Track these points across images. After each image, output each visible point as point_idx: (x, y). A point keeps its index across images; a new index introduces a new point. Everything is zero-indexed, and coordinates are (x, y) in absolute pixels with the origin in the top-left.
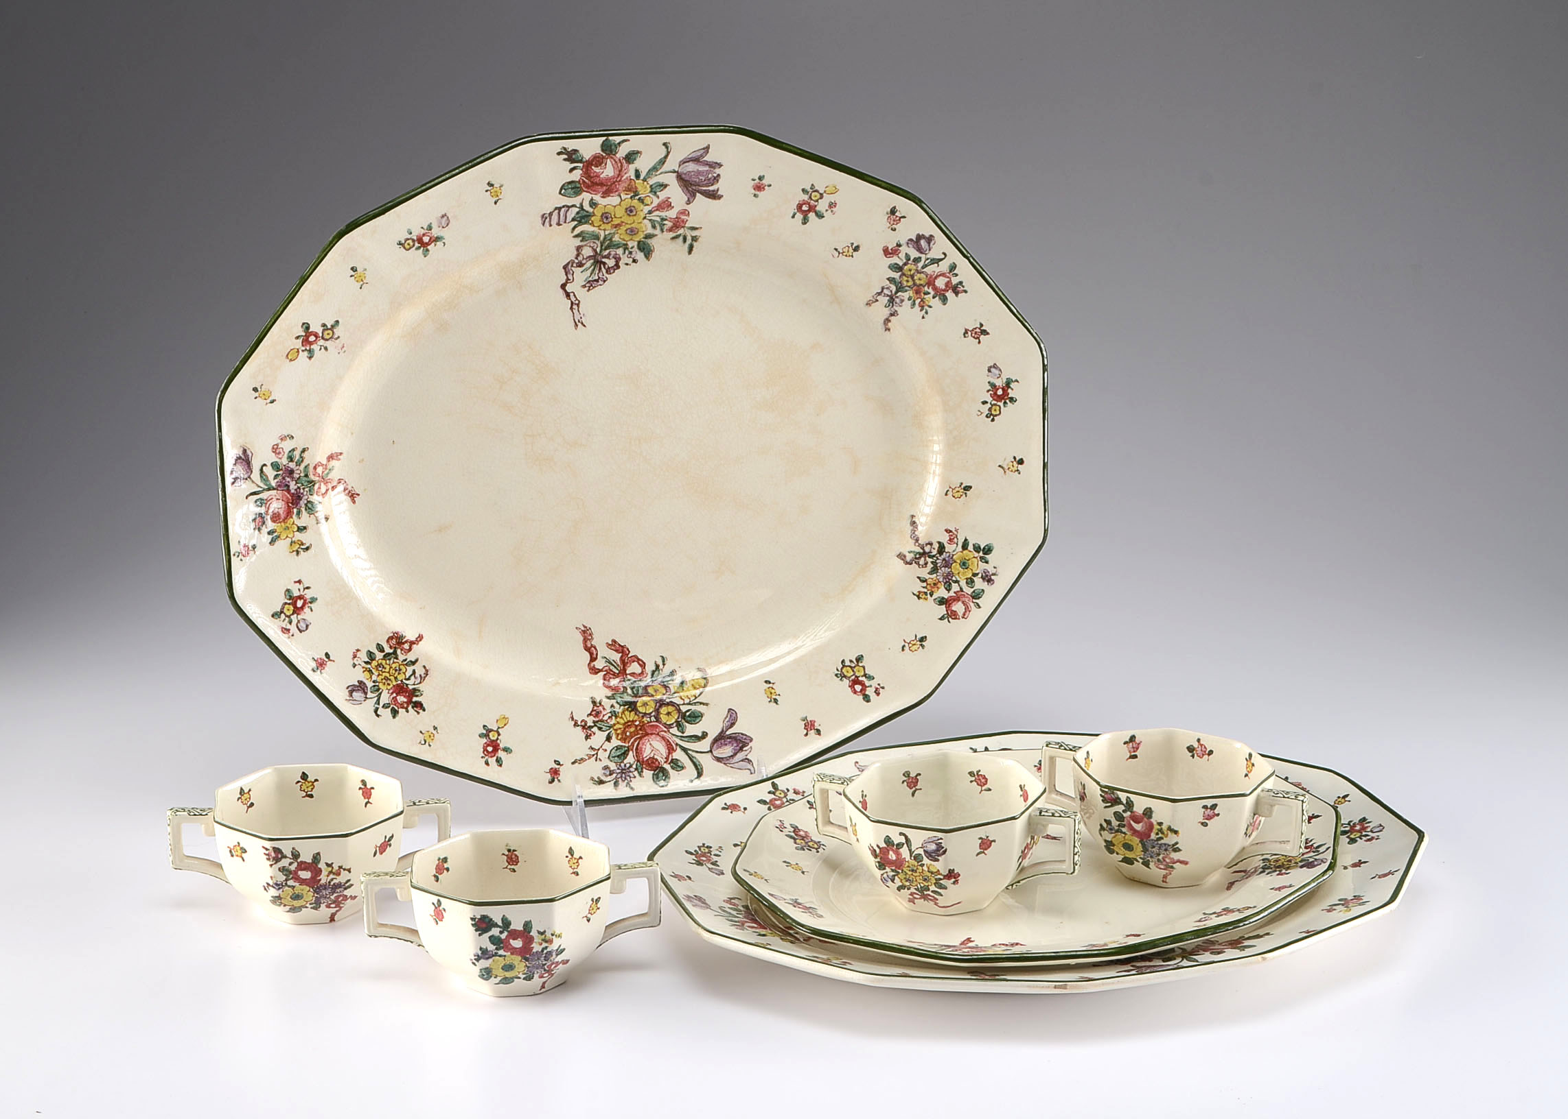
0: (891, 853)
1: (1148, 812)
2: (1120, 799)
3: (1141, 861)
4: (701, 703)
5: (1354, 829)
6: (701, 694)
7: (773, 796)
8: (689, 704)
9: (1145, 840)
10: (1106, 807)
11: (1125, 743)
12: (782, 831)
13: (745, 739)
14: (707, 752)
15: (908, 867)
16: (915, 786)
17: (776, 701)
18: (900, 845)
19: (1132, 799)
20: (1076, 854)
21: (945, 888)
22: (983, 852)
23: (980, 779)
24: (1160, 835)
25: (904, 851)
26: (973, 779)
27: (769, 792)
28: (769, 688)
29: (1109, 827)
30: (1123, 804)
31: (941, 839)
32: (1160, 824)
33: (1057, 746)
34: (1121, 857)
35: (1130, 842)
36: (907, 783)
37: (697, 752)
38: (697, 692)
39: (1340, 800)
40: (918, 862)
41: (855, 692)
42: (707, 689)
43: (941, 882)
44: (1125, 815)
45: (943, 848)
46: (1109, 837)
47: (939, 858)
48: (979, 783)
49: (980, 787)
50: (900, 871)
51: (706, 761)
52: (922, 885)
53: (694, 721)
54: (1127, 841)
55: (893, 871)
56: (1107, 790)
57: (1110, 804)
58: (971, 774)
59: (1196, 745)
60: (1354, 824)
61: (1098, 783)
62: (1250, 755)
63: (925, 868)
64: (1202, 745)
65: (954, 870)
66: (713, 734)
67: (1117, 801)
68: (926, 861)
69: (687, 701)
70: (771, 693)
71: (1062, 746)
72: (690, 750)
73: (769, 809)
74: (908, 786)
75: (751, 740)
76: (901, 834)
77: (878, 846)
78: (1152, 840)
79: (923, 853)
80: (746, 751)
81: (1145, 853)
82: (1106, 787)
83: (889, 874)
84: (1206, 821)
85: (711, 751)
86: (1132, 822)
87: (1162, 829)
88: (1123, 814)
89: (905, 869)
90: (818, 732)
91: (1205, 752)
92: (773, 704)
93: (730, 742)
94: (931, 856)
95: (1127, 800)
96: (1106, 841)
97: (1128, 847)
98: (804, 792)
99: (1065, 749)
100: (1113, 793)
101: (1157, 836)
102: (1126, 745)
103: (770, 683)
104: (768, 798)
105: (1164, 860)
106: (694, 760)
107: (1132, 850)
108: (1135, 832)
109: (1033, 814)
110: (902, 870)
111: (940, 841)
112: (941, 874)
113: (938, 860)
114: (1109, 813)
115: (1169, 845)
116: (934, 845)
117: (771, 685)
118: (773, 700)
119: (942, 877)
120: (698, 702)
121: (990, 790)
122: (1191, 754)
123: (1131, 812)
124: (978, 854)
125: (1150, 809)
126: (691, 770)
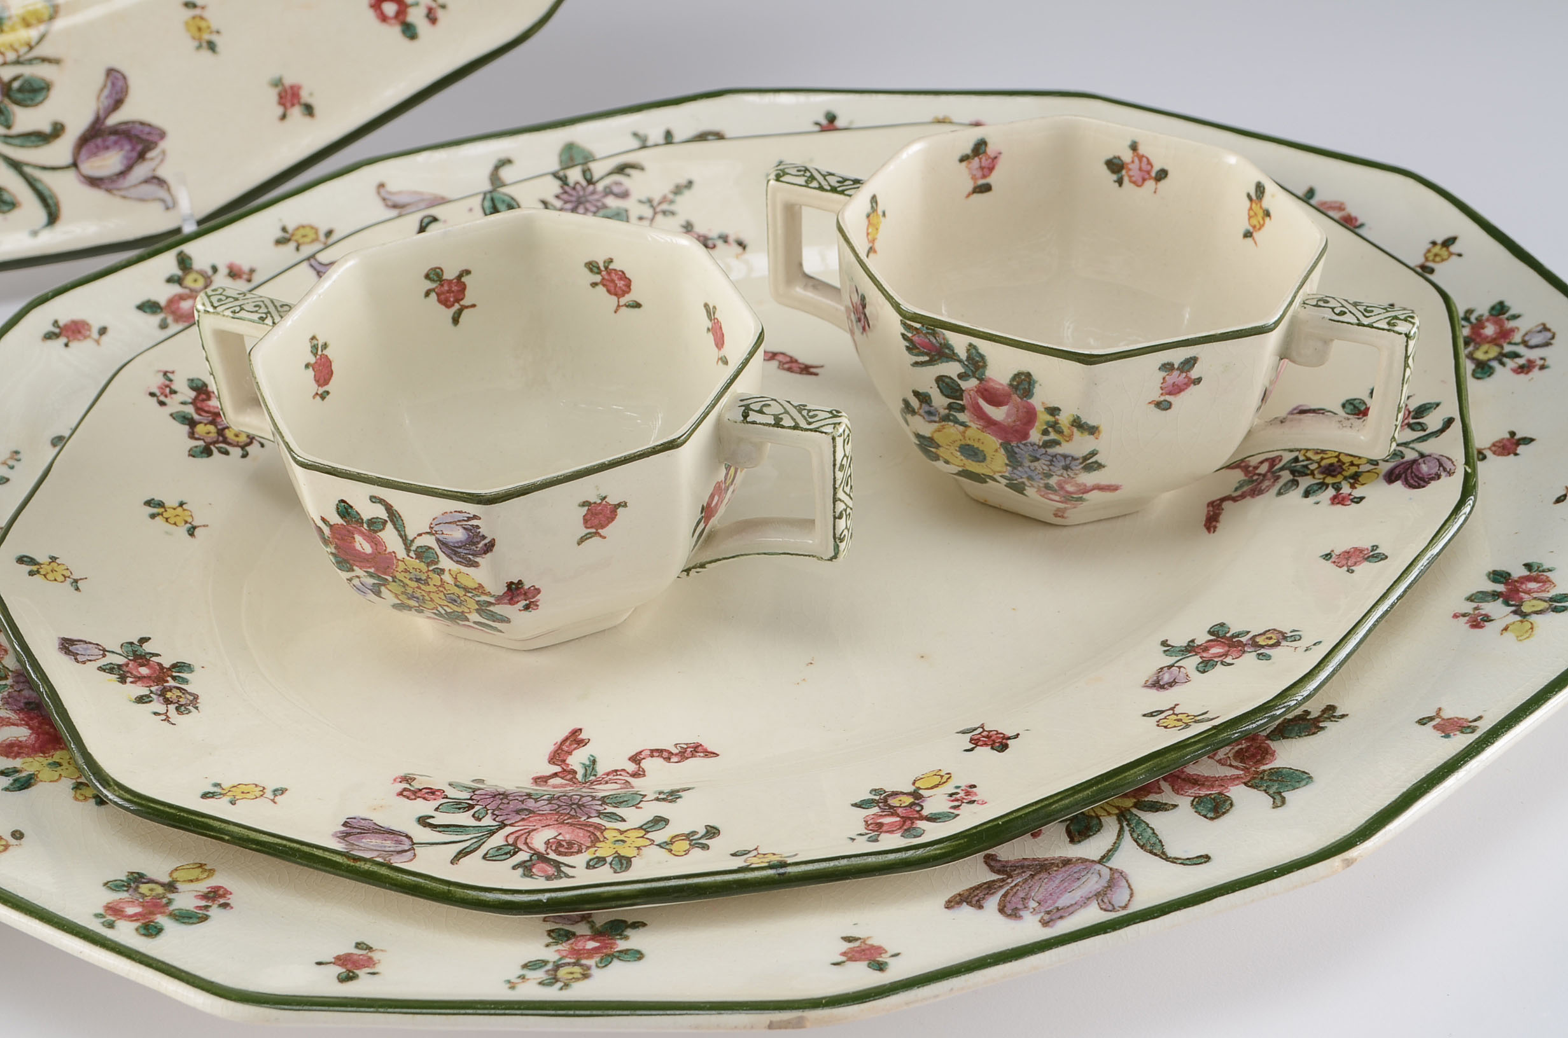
0: (358, 538)
1: (1024, 383)
2: (950, 348)
3: (1004, 481)
4: (44, 60)
5: (1480, 335)
6: (42, 38)
7: (176, 289)
8: (18, 62)
9: (1014, 444)
10: (916, 364)
11: (962, 160)
12: (162, 404)
13: (149, 133)
14: (67, 167)
15: (406, 571)
16: (458, 301)
17: (212, 46)
18: (375, 525)
19: (981, 351)
20: (840, 517)
21: (508, 621)
22: (597, 533)
23: (613, 281)
24: (1053, 436)
25: (389, 537)
26: (598, 278)
27: (170, 280)
28: (194, 18)
29: (927, 408)
30: (960, 361)
31: (475, 517)
32: (1053, 411)
33: (802, 181)
34: (954, 469)
35: (976, 445)
36: (438, 295)
37: (44, 168)
38: (33, 34)
39: (1437, 249)
40: (428, 565)
41: (384, 18)
42: (59, 24)
43: (491, 608)
44: (964, 385)
45: (484, 537)
46: (927, 429)
47: (477, 559)
48: (612, 289)
49: (615, 298)
50: (390, 579)
51: (65, 186)
52: (449, 610)
53: (32, 100)
54: (969, 442)
55: (371, 575)
56: (918, 326)
57: (927, 358)
58: (592, 267)
59: (1127, 156)
60: (1479, 319)
61: (897, 307)
62: (1260, 189)
63: (447, 577)
64: (1141, 157)
65: (520, 582)
66: (77, 126)
67: (943, 353)
68: (445, 562)
69: (11, 56)
70: (200, 29)
71: (812, 178)
72: (28, 164)
73: (163, 326)
74: (440, 301)
75: (162, 135)
76: (374, 499)
77: (323, 519)
78: (1033, 445)
79: (435, 545)
80: (152, 159)
81: (1014, 468)
82: (916, 317)
83: (364, 580)
84: (1168, 398)
85: (75, 165)
86: (982, 403)
87: (1056, 423)
88: (959, 382)
89: (398, 575)
90: (309, 110)
91: (1149, 172)
92: (206, 54)
93: (116, 143)
94: (456, 553)
95: (968, 350)
96: (918, 436)
97: (970, 451)
98: (252, 271)
99: (821, 188)
100: (934, 334)
101: (1046, 438)
102: (964, 164)
103: (194, 6)
104: (163, 293)
105: (1062, 488)
106: (40, 186)
107: (984, 459)
108: (989, 423)
109: (727, 416)
110: (394, 577)
111: (475, 522)
112: (489, 594)
113: (475, 565)
114: (926, 378)
115: (1074, 459)
116: (461, 530)
117: (197, 12)
118: (204, 44)
119: (492, 600)
120: (36, 58)
121: (638, 305)
122: (1115, 177)
123: (981, 380)
124: (582, 540)
125: (1029, 375)
126: (31, 209)
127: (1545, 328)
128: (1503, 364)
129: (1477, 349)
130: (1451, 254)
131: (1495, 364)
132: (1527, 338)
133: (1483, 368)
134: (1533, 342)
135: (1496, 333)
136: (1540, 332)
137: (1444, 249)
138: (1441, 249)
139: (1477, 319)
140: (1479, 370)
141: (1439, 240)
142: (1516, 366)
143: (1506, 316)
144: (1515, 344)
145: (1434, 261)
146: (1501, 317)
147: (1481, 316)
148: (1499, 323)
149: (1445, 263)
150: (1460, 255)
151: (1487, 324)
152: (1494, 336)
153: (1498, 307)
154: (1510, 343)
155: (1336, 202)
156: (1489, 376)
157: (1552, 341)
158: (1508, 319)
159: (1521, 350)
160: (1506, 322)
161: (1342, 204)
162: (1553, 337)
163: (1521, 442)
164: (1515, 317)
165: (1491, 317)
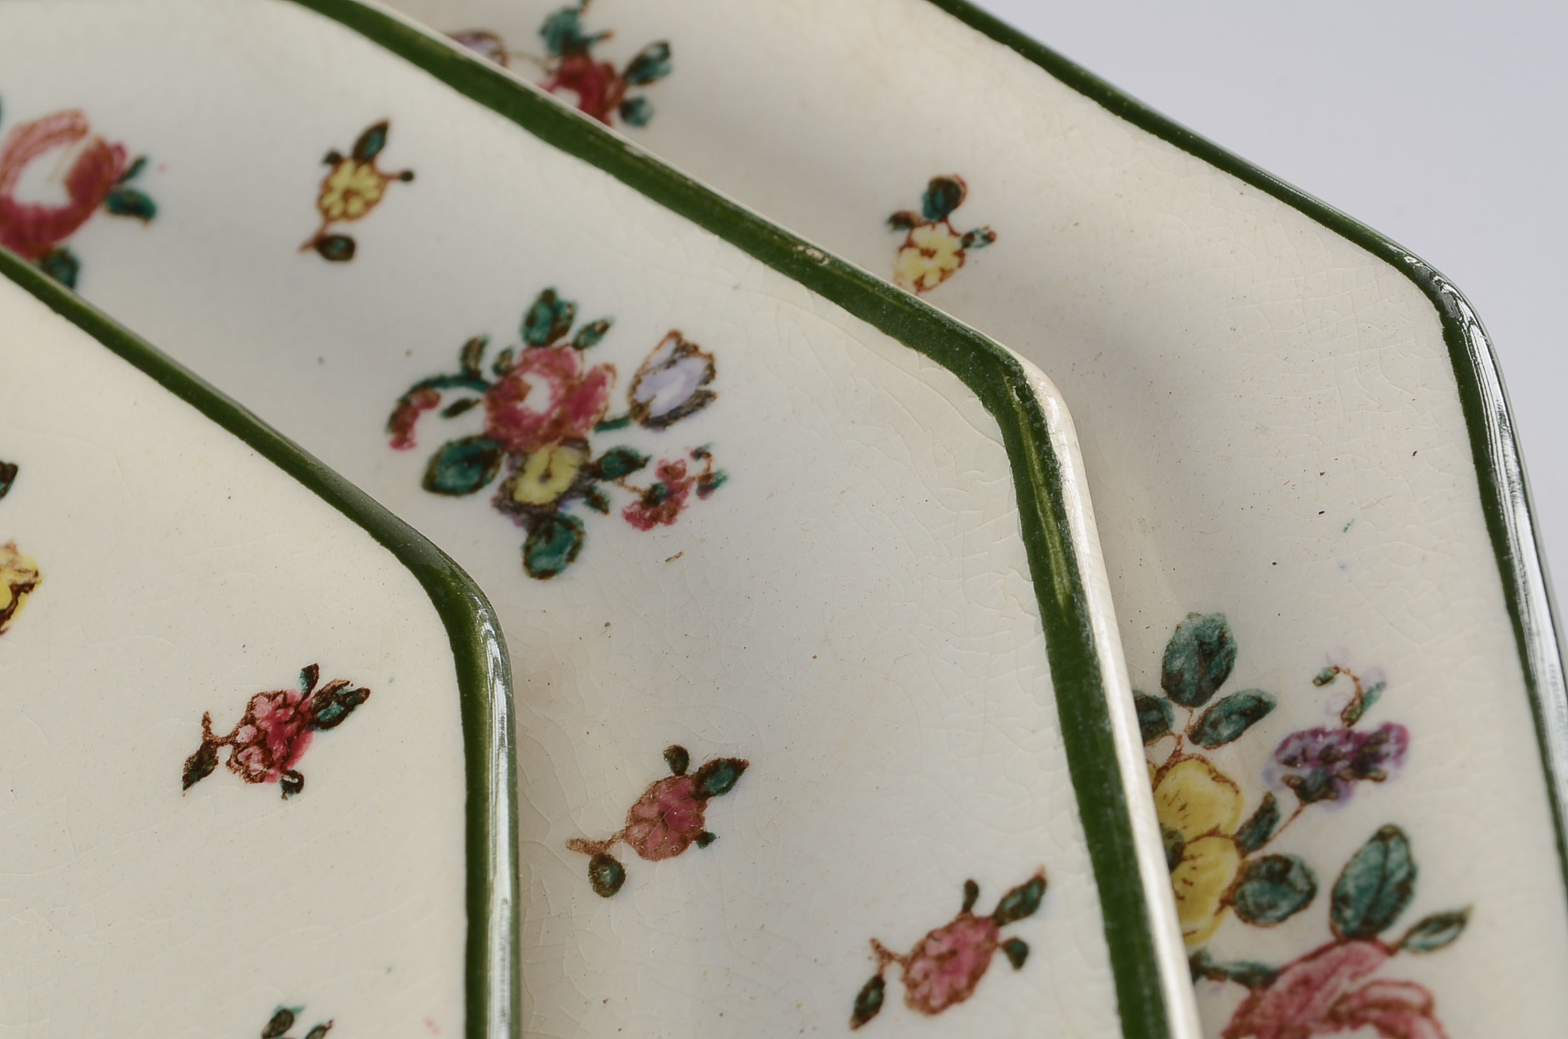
127: (685, 349)
128: (599, 503)
129: (519, 470)
130: (385, 179)
131: (577, 509)
132: (642, 396)
133: (549, 534)
134: (660, 405)
135: (559, 402)
136: (671, 363)
137: (365, 170)
138: (356, 171)
139: (497, 369)
140: (541, 545)
141: (346, 147)
142: (637, 497)
143: (569, 338)
144: (618, 423)
145: (346, 215)
146: (560, 342)
147: (506, 354)
148: (559, 367)
149: (377, 213)
150: (407, 176)
151: (529, 378)
152: (555, 414)
153: (544, 313)
154: (604, 426)
155: (59, 116)
156: (572, 557)
157: (713, 387)
158: (578, 346)
159: (635, 438)
160: (576, 356)
161: (76, 115)
162: (711, 373)
163: (709, 784)
164: (596, 332)
165: (534, 352)
